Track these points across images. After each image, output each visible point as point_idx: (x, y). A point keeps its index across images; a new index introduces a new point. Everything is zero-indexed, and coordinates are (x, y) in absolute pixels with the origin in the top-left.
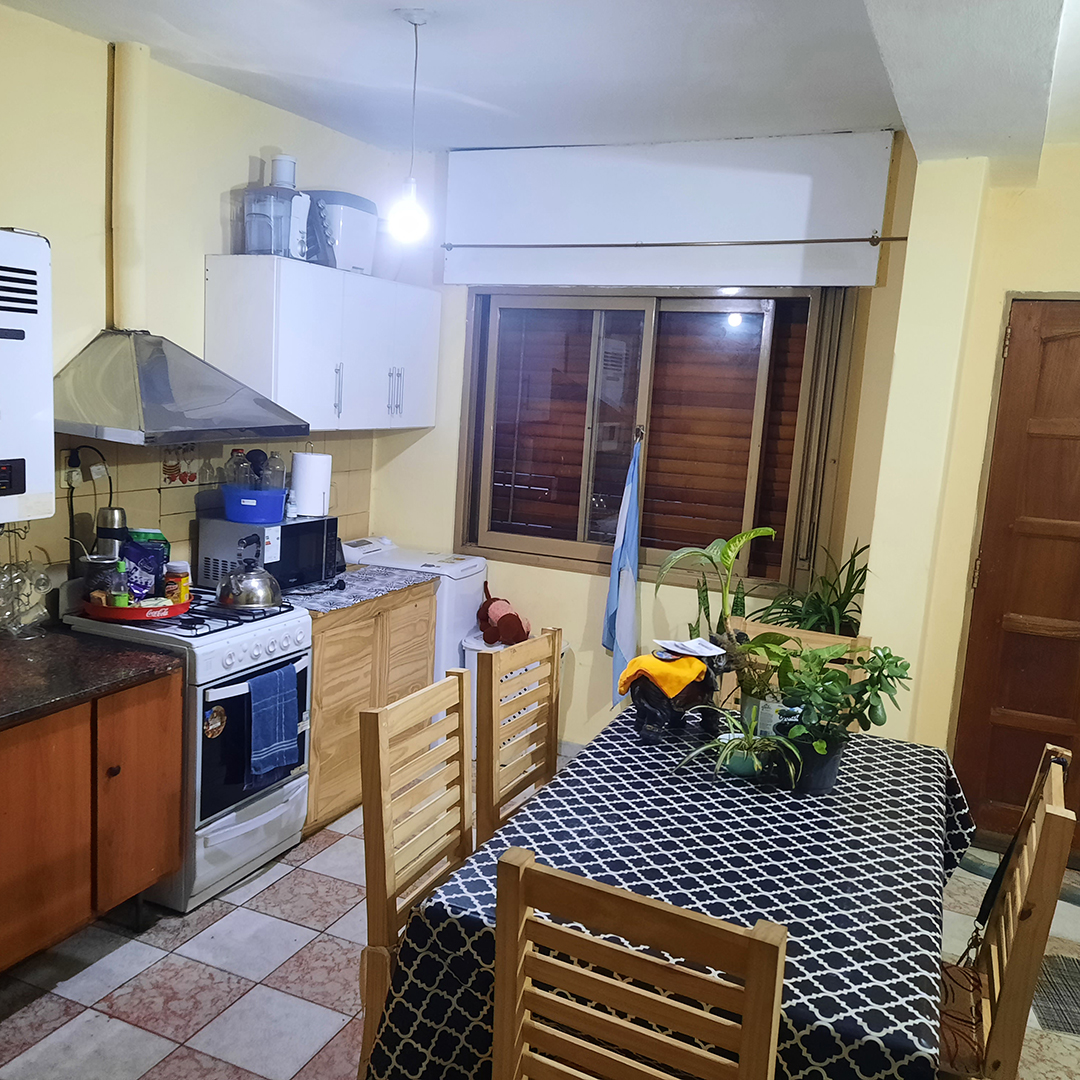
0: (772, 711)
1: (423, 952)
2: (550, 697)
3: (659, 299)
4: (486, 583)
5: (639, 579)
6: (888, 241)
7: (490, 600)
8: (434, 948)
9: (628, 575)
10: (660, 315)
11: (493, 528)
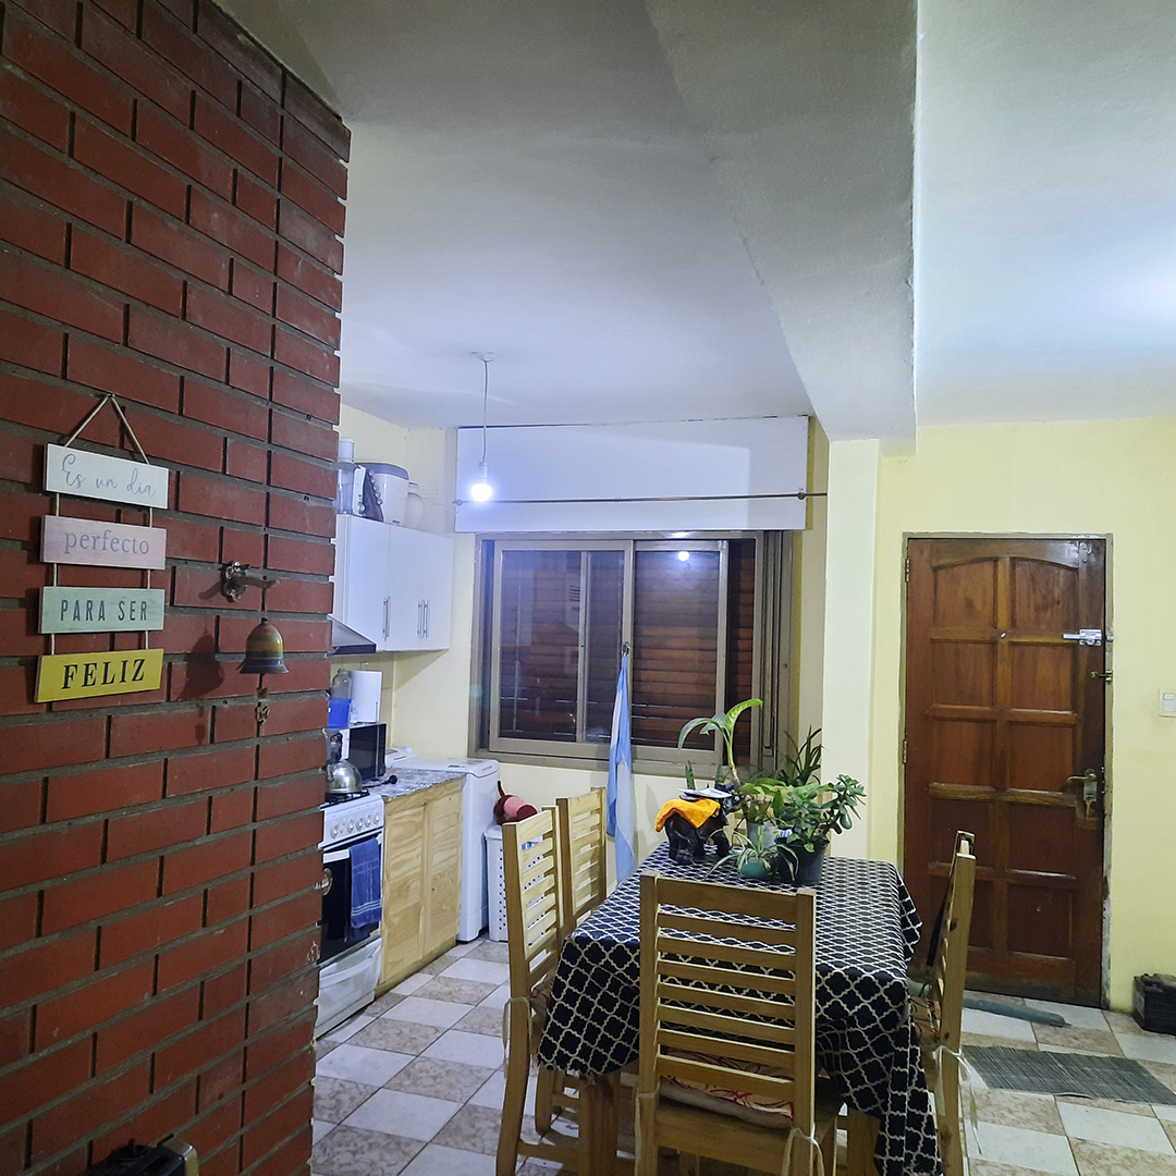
0: (771, 833)
1: (575, 967)
2: (600, 841)
3: (635, 541)
4: (499, 783)
5: (633, 772)
6: (813, 496)
7: (504, 798)
8: (583, 964)
9: (624, 768)
10: (636, 553)
11: (501, 735)
